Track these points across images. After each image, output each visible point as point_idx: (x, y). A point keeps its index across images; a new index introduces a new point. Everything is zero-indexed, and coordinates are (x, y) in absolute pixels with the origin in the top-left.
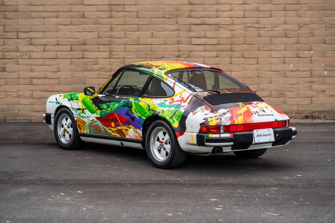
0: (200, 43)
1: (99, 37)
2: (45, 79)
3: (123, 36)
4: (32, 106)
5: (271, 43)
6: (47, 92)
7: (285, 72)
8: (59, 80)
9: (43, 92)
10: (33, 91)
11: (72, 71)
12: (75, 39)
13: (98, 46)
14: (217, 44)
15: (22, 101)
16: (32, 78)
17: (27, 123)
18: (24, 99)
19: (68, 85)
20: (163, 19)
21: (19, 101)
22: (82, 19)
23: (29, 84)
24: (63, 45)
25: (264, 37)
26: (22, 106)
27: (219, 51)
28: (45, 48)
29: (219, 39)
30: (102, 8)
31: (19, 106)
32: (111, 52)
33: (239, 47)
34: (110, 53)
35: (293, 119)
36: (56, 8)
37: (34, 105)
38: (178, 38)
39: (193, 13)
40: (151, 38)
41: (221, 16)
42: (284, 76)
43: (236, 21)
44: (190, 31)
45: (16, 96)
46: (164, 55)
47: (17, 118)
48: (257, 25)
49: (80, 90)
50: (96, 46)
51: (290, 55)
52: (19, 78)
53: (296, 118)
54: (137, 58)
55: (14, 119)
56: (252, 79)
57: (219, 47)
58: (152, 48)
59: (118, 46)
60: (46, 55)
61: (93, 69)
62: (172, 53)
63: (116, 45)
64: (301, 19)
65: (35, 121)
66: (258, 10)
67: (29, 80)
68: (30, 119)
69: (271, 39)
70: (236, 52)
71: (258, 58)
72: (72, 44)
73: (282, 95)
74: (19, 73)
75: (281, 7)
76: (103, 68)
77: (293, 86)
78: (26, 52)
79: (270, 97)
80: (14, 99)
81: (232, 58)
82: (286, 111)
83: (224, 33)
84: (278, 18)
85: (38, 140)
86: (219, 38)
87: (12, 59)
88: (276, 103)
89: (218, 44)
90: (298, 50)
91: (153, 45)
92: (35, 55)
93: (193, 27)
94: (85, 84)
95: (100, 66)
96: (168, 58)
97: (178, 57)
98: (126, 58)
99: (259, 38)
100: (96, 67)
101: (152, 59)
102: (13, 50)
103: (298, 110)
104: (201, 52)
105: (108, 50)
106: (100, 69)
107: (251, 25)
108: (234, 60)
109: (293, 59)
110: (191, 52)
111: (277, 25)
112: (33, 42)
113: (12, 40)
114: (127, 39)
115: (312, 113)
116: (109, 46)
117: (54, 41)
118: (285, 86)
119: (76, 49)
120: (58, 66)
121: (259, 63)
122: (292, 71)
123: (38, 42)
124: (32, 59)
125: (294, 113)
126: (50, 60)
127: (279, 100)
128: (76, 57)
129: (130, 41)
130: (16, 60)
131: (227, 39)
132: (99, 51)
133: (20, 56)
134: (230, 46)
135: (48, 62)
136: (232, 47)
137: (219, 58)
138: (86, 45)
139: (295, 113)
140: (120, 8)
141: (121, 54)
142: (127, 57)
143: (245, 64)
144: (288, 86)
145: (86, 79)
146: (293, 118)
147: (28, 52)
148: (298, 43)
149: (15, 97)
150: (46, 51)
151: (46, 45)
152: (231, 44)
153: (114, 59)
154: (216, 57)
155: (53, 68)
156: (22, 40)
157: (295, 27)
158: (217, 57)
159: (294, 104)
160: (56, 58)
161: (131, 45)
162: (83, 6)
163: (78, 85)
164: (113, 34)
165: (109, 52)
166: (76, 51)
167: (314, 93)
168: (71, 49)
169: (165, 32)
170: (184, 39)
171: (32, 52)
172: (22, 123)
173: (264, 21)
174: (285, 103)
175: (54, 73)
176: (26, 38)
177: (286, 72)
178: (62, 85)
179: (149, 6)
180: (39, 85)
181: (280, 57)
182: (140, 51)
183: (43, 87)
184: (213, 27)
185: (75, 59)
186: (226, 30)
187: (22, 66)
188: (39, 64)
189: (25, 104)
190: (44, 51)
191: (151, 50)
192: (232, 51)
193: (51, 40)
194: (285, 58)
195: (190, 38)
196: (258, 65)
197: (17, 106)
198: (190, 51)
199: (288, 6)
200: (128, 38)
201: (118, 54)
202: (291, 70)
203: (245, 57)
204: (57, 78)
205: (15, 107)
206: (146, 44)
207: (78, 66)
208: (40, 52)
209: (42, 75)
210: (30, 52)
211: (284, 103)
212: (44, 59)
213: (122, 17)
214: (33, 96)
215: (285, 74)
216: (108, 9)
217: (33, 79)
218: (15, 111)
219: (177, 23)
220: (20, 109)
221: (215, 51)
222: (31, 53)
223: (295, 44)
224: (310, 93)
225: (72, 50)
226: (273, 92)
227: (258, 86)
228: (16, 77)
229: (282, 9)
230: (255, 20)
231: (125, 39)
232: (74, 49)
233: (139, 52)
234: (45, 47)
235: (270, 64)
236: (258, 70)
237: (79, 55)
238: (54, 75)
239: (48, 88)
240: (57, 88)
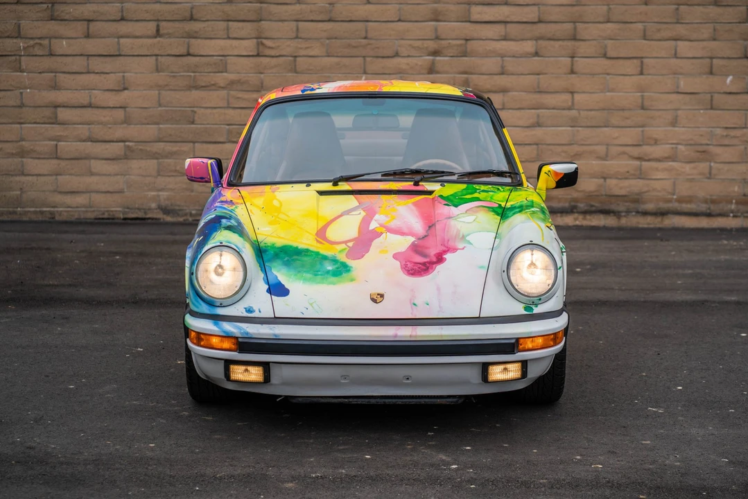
0: (492, 19)
2: (90, 109)
4: (56, 179)
5: (678, 19)
6: (94, 144)
7: (712, 96)
8: (125, 111)
9: (84, 141)
10: (59, 141)
11: (160, 87)
12: (168, 6)
13: (226, 23)
14: (536, 20)
15: (31, 164)
16: (56, 107)
17: (42, 222)
18: (36, 161)
19: (148, 124)
21: (23, 166)
23: (46, 121)
24: (137, 21)
25: (658, 5)
26: (30, 178)
27: (542, 38)
28: (88, 28)
29: (542, 8)
31: (23, 179)
32: (260, 40)
33: (592, 31)
34: (258, 44)
35: (730, 218)
37: (61, 175)
38: (436, 5)
40: (366, 4)
42: (709, 107)
45: (14, 152)
46: (399, 48)
47: (19, 209)
49: (179, 139)
50: (223, 24)
51: (728, 53)
52: (22, 106)
53: (740, 217)
54: (329, 56)
55: (10, 213)
56: (626, 114)
57: (542, 29)
58: (366, 31)
59: (280, 23)
60: (92, 46)
61: (213, 85)
62: (418, 43)
63: (274, 23)
65: (64, 217)
67: (48, 112)
68: (52, 213)
69: (677, 9)
70: (587, 43)
71: (642, 58)
72: (160, 18)
73: (703, 155)
74: (21, 93)
76: (239, 81)
77: (733, 133)
78: (40, 38)
79: (673, 161)
80: (10, 160)
81: (576, 59)
82: (714, 197)
85: (57, 286)
86: (543, 5)
87: (6, 56)
88: (689, 175)
89: (540, 21)
91: (371, 24)
92: (63, 46)
94: (193, 123)
95: (232, 76)
96: (409, 56)
97: (436, 53)
98: (299, 56)
99: (644, 7)
100: (222, 79)
101: (368, 59)
102: (8, 34)
103: (745, 195)
104: (495, 43)
105: (254, 36)
106: (232, 83)
108: (581, 63)
109: (735, 63)
110: (469, 42)
112: (57, 13)
113: (5, 6)
114: (304, 6)
116: (255, 24)
117: (113, 10)
118: (711, 131)
119: (170, 31)
120: (124, 76)
121: (645, 71)
122: (730, 93)
123: (70, 13)
124: (55, 57)
125: (734, 201)
126: (102, 58)
127: (694, 168)
128: (170, 52)
129: (311, 12)
130: (14, 58)
131: (563, 8)
132: (231, 36)
133: (24, 48)
134: (569, 26)
135: (96, 64)
136: (575, 28)
137: (542, 56)
138: (195, 20)
139: (737, 203)
141: (289, 46)
142: (303, 52)
143: (608, 74)
144: (719, 131)
145: (195, 109)
146: (731, 215)
147: (47, 38)
149: (12, 154)
150: (93, 37)
151: (92, 20)
152: (574, 22)
153: (268, 60)
154: (534, 56)
155: (112, 80)
156: (30, 7)
158: (537, 54)
159: (734, 180)
160: (118, 53)
161: (312, 21)
163: (174, 126)
165: (255, 40)
166: (169, 35)
168: (158, 30)
170: (452, 7)
171: (56, 38)
172: (31, 222)
174: (710, 176)
175: (114, 92)
176: (42, 3)
177: (716, 96)
178: (132, 126)
180: (75, 124)
181: (699, 56)
182: (336, 38)
183: (83, 131)
185: (168, 57)
187: (31, 75)
188: (75, 69)
189: (36, 172)
190: (88, 36)
191: (363, 34)
192: (574, 38)
193: (105, 8)
194: (714, 60)
195: (466, 6)
196: (641, 77)
197: (18, 178)
198: (467, 40)
200: (306, 4)
201: (279, 46)
202: (728, 91)
203: (608, 55)
204: (121, 107)
205: (11, 182)
206: (351, 21)
207: (174, 76)
208: (76, 38)
209: (83, 97)
210: (50, 38)
211: (708, 176)
212: (86, 58)
214: (59, 154)
215: (712, 100)
217: (59, 109)
218: (13, 191)
220: (25, 185)
221: (530, 39)
222: (53, 41)
223: (740, 23)
225: (158, 34)
226: (680, 147)
227: (643, 131)
228: (15, 104)
231: (298, 7)
232: (165, 31)
233: (334, 40)
234: (88, 25)
235: (675, 74)
236: (641, 89)
237: (178, 46)
238: (113, 100)
239: (98, 131)
240: (120, 132)
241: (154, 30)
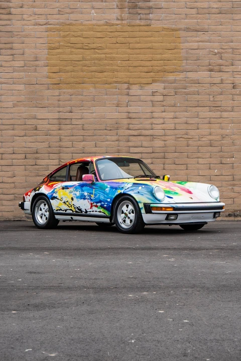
0: (137, 152)
1: (49, 147)
2: (2, 183)
3: (71, 146)
5: (198, 151)
6: (4, 195)
7: (210, 176)
8: (14, 184)
11: (26, 176)
12: (29, 149)
13: (48, 154)
14: (152, 152)
19: (22, 188)
20: (106, 131)
22: (35, 131)
24: (18, 154)
25: (192, 147)
27: (153, 158)
28: (2, 157)
30: (51, 121)
33: (170, 155)
34: (59, 161)
36: (12, 122)
38: (118, 148)
39: (131, 126)
40: (95, 147)
41: (155, 128)
42: (210, 180)
43: (168, 132)
44: (128, 141)
48: (186, 136)
51: (215, 162)
57: (153, 155)
59: (67, 154)
60: (3, 162)
61: (44, 175)
63: (64, 154)
64: (223, 130)
66: (186, 123)
69: (198, 148)
70: (169, 159)
71: (187, 164)
72: (26, 153)
75: (206, 121)
83: (158, 143)
84: (204, 130)
86: (154, 147)
90: (222, 157)
91: (97, 154)
93: (132, 138)
100: (47, 173)
105: (58, 158)
107: (181, 136)
108: (166, 166)
109: (218, 165)
111: (203, 136)
115: (235, 211)
116: (58, 154)
117: (10, 150)
120: (14, 172)
121: (188, 169)
122: (216, 175)
126: (7, 166)
128: (29, 164)
129: (77, 150)
131: (160, 148)
132: (50, 158)
135: (5, 168)
136: (165, 155)
138: (38, 153)
140: (68, 122)
143: (176, 170)
148: (221, 151)
150: (3, 159)
151: (3, 154)
152: (164, 153)
155: (10, 174)
157: (219, 137)
158: (152, 163)
160: (12, 165)
161: (77, 153)
162: (36, 120)
164: (62, 144)
166: (29, 158)
167: (236, 195)
169: (106, 142)
170: (124, 148)
173: (192, 133)
175: (11, 178)
177: (212, 176)
178: (17, 189)
179: (92, 120)
181: (206, 163)
184: (148, 138)
185: (29, 166)
186: (159, 140)
192: (165, 158)
193: (7, 149)
194: (211, 165)
195: (128, 147)
199: (212, 120)
200: (75, 147)
201: (66, 162)
203: (176, 163)
206: (90, 153)
207: (31, 172)
213: (69, 129)
215: (210, 178)
216: (57, 123)
219: (117, 134)
221: (150, 159)
224: (233, 195)
225: (26, 158)
229: (207, 122)
230: (184, 131)
231: (72, 149)
235: (198, 169)
236: (187, 175)
237: (32, 162)
238: (10, 180)
239: (5, 191)
240: (12, 191)
241: (24, 156)
